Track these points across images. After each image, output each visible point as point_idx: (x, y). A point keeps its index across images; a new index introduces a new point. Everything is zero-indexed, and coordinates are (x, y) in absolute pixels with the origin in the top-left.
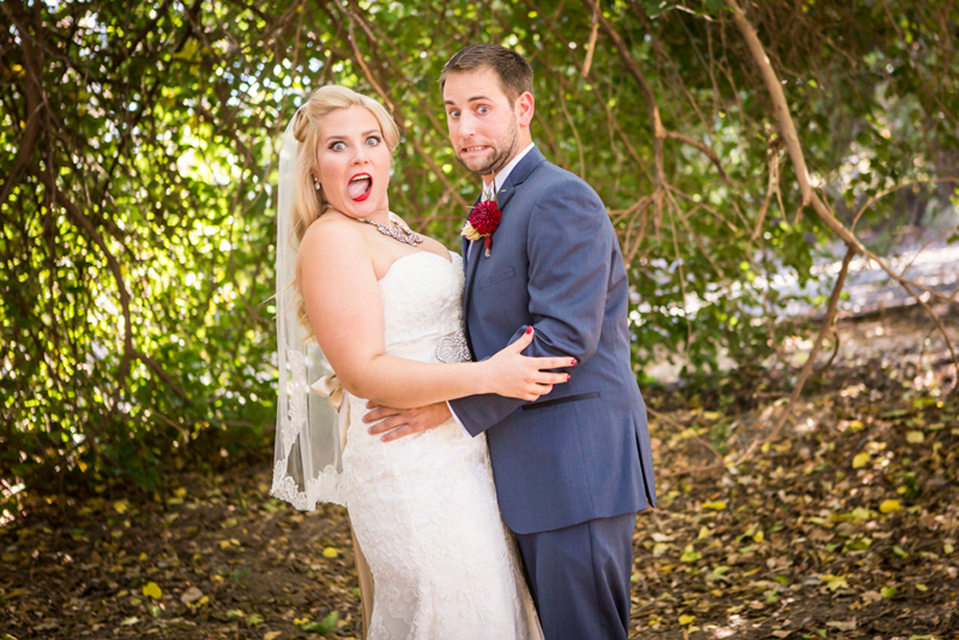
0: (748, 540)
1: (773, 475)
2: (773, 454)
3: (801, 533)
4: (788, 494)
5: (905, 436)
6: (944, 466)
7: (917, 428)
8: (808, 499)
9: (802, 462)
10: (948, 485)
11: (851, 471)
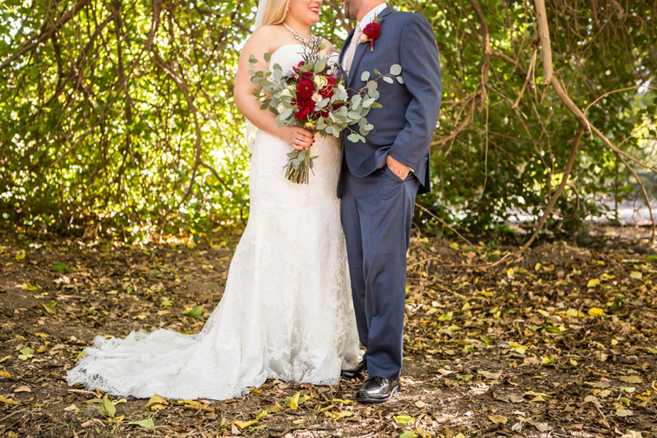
0: (489, 315)
1: (535, 283)
2: (541, 271)
3: (525, 317)
4: (535, 295)
5: (629, 273)
6: (646, 294)
7: (640, 271)
8: (545, 299)
9: (556, 279)
10: (643, 306)
11: (585, 288)
